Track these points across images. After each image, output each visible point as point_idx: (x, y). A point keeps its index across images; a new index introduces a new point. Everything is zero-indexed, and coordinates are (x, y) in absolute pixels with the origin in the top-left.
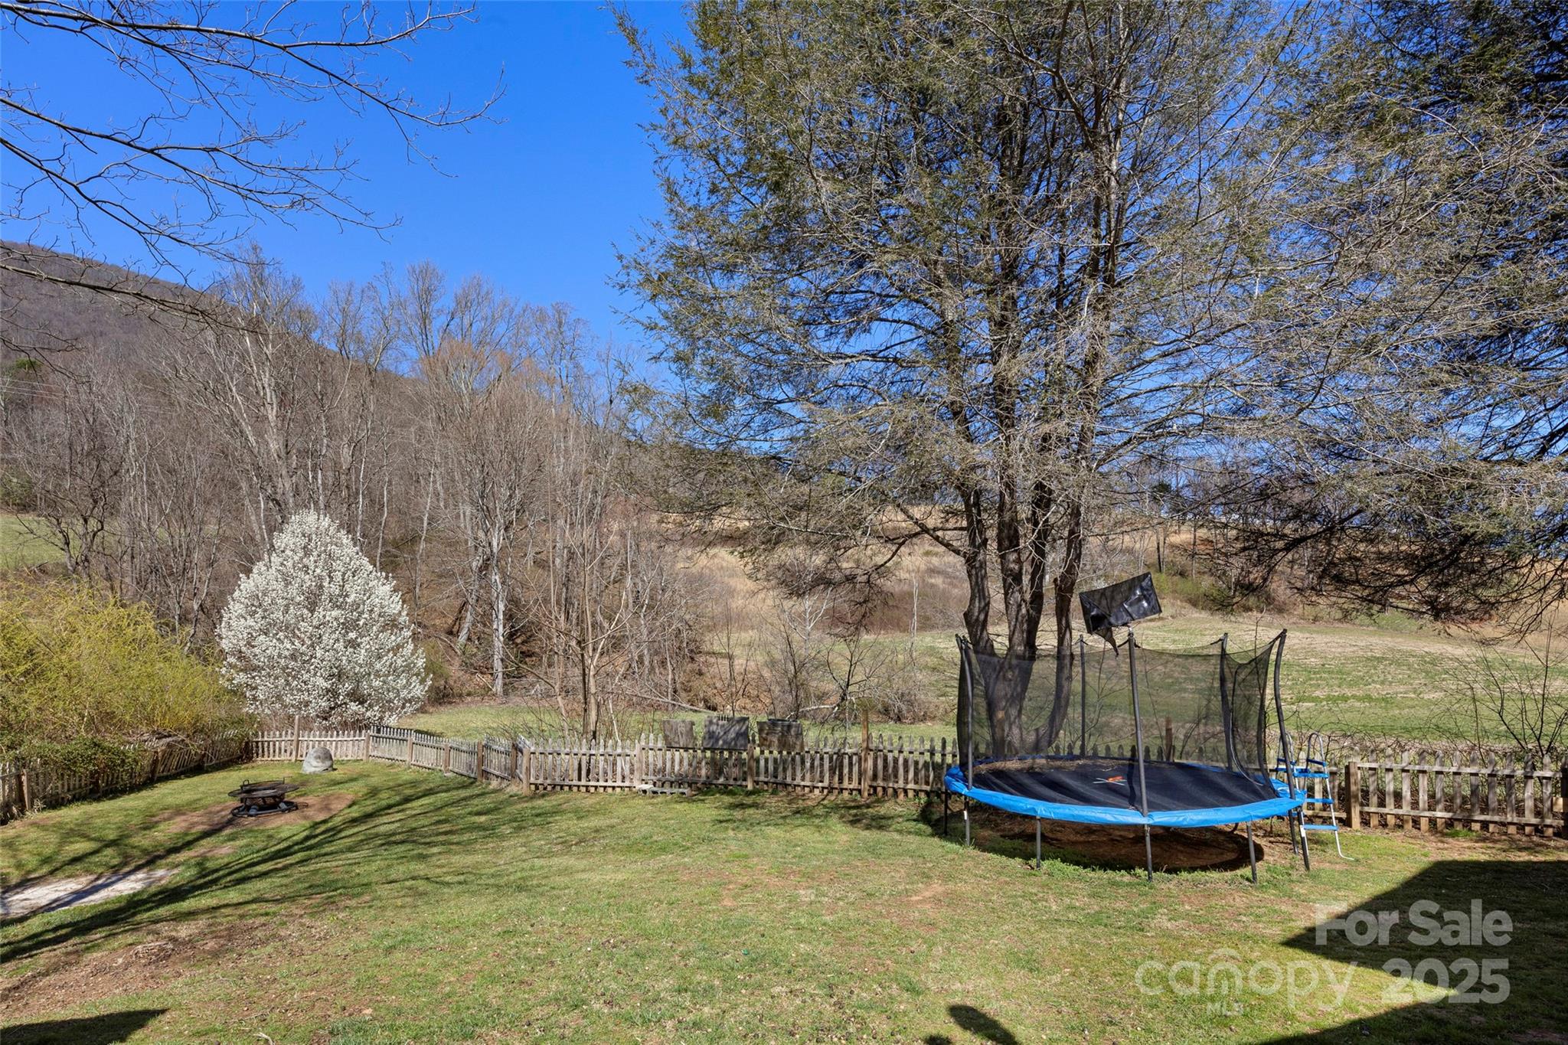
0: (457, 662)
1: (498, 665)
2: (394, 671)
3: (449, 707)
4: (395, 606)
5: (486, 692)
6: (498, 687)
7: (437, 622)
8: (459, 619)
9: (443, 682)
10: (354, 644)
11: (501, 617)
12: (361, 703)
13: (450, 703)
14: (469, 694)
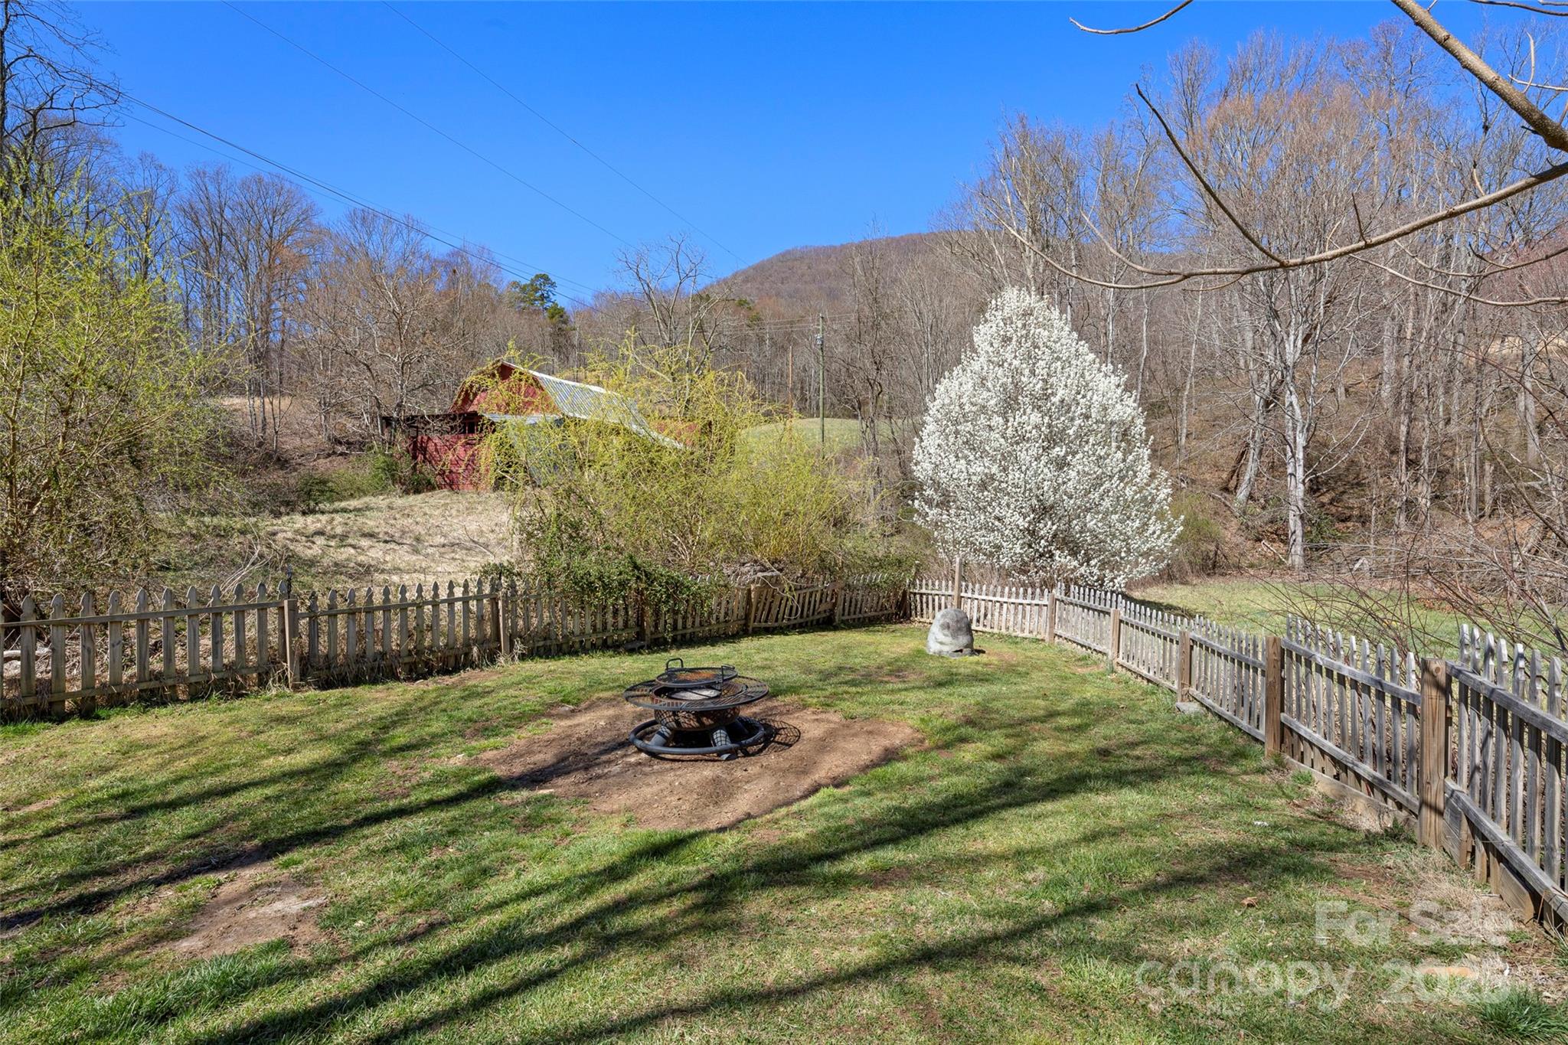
0: (1234, 524)
1: (1294, 525)
2: (1124, 507)
3: (1221, 579)
4: (1127, 409)
5: (1278, 564)
6: (1297, 558)
7: (1207, 476)
8: (1236, 472)
9: (1213, 548)
10: (1061, 464)
11: (1300, 455)
12: (1074, 553)
13: (1223, 575)
14: (1252, 566)
